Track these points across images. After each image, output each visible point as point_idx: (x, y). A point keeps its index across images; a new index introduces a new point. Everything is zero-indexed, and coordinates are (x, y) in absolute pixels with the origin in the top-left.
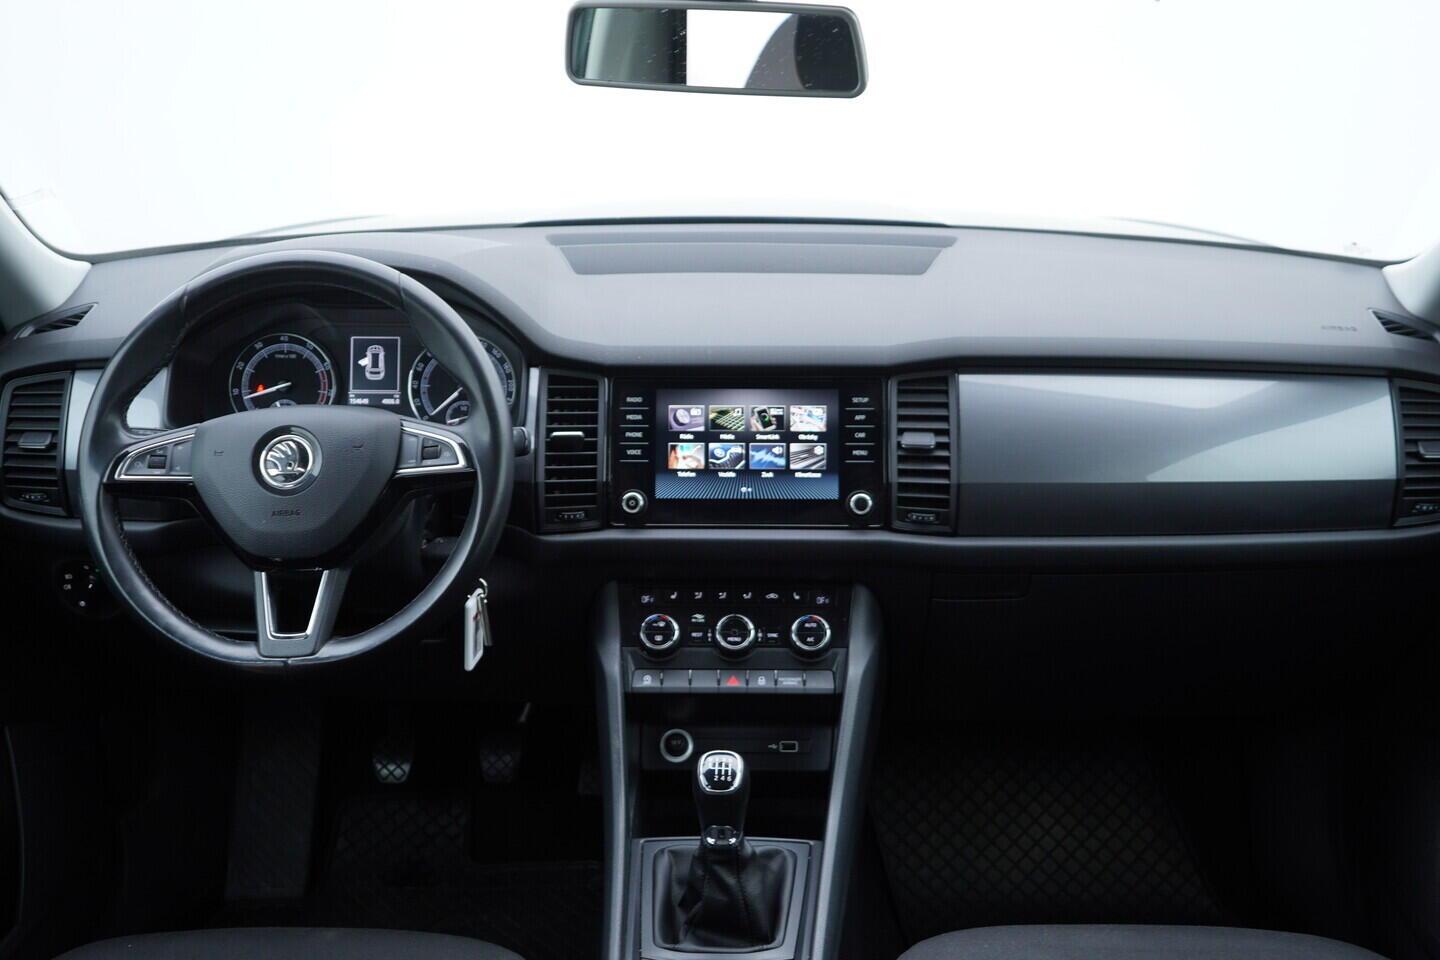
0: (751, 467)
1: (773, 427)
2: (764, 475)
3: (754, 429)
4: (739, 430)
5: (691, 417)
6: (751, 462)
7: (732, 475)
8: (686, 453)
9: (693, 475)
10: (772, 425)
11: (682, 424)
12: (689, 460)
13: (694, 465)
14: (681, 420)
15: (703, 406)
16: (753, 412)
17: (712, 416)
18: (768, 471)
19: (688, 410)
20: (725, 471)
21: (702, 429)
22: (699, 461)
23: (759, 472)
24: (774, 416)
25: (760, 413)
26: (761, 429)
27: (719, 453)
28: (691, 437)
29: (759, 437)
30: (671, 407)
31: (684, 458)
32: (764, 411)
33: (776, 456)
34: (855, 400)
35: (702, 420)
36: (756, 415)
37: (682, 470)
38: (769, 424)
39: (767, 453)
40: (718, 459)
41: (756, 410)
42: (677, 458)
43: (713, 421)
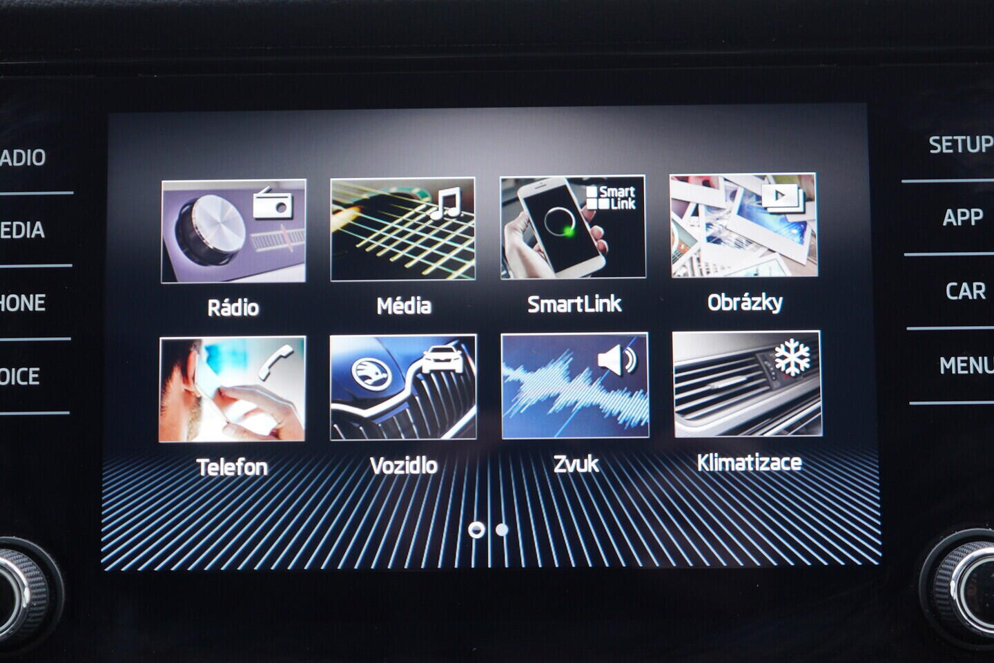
0: (509, 433)
1: (599, 262)
2: (565, 465)
3: (517, 273)
4: (454, 276)
5: (255, 224)
6: (508, 413)
7: (425, 466)
8: (230, 378)
9: (258, 468)
10: (592, 253)
11: (216, 257)
12: (241, 406)
13: (261, 427)
14: (212, 240)
15: (302, 183)
16: (510, 202)
17: (339, 221)
18: (576, 449)
19: (242, 201)
20: (396, 451)
21: (296, 274)
22: (285, 409)
23: (543, 451)
24: (600, 217)
25: (537, 204)
26: (546, 271)
27: (367, 372)
28: (250, 309)
29: (537, 305)
30: (167, 185)
31: (223, 398)
32: (559, 195)
33: (612, 383)
34: (941, 145)
35: (295, 239)
36: (525, 213)
37: (217, 451)
38: (581, 249)
39: (572, 374)
40: (368, 400)
41: (524, 192)
42: (193, 401)
43: (344, 239)
